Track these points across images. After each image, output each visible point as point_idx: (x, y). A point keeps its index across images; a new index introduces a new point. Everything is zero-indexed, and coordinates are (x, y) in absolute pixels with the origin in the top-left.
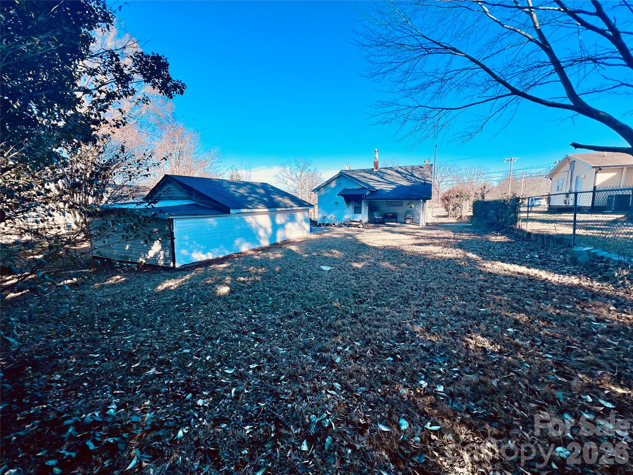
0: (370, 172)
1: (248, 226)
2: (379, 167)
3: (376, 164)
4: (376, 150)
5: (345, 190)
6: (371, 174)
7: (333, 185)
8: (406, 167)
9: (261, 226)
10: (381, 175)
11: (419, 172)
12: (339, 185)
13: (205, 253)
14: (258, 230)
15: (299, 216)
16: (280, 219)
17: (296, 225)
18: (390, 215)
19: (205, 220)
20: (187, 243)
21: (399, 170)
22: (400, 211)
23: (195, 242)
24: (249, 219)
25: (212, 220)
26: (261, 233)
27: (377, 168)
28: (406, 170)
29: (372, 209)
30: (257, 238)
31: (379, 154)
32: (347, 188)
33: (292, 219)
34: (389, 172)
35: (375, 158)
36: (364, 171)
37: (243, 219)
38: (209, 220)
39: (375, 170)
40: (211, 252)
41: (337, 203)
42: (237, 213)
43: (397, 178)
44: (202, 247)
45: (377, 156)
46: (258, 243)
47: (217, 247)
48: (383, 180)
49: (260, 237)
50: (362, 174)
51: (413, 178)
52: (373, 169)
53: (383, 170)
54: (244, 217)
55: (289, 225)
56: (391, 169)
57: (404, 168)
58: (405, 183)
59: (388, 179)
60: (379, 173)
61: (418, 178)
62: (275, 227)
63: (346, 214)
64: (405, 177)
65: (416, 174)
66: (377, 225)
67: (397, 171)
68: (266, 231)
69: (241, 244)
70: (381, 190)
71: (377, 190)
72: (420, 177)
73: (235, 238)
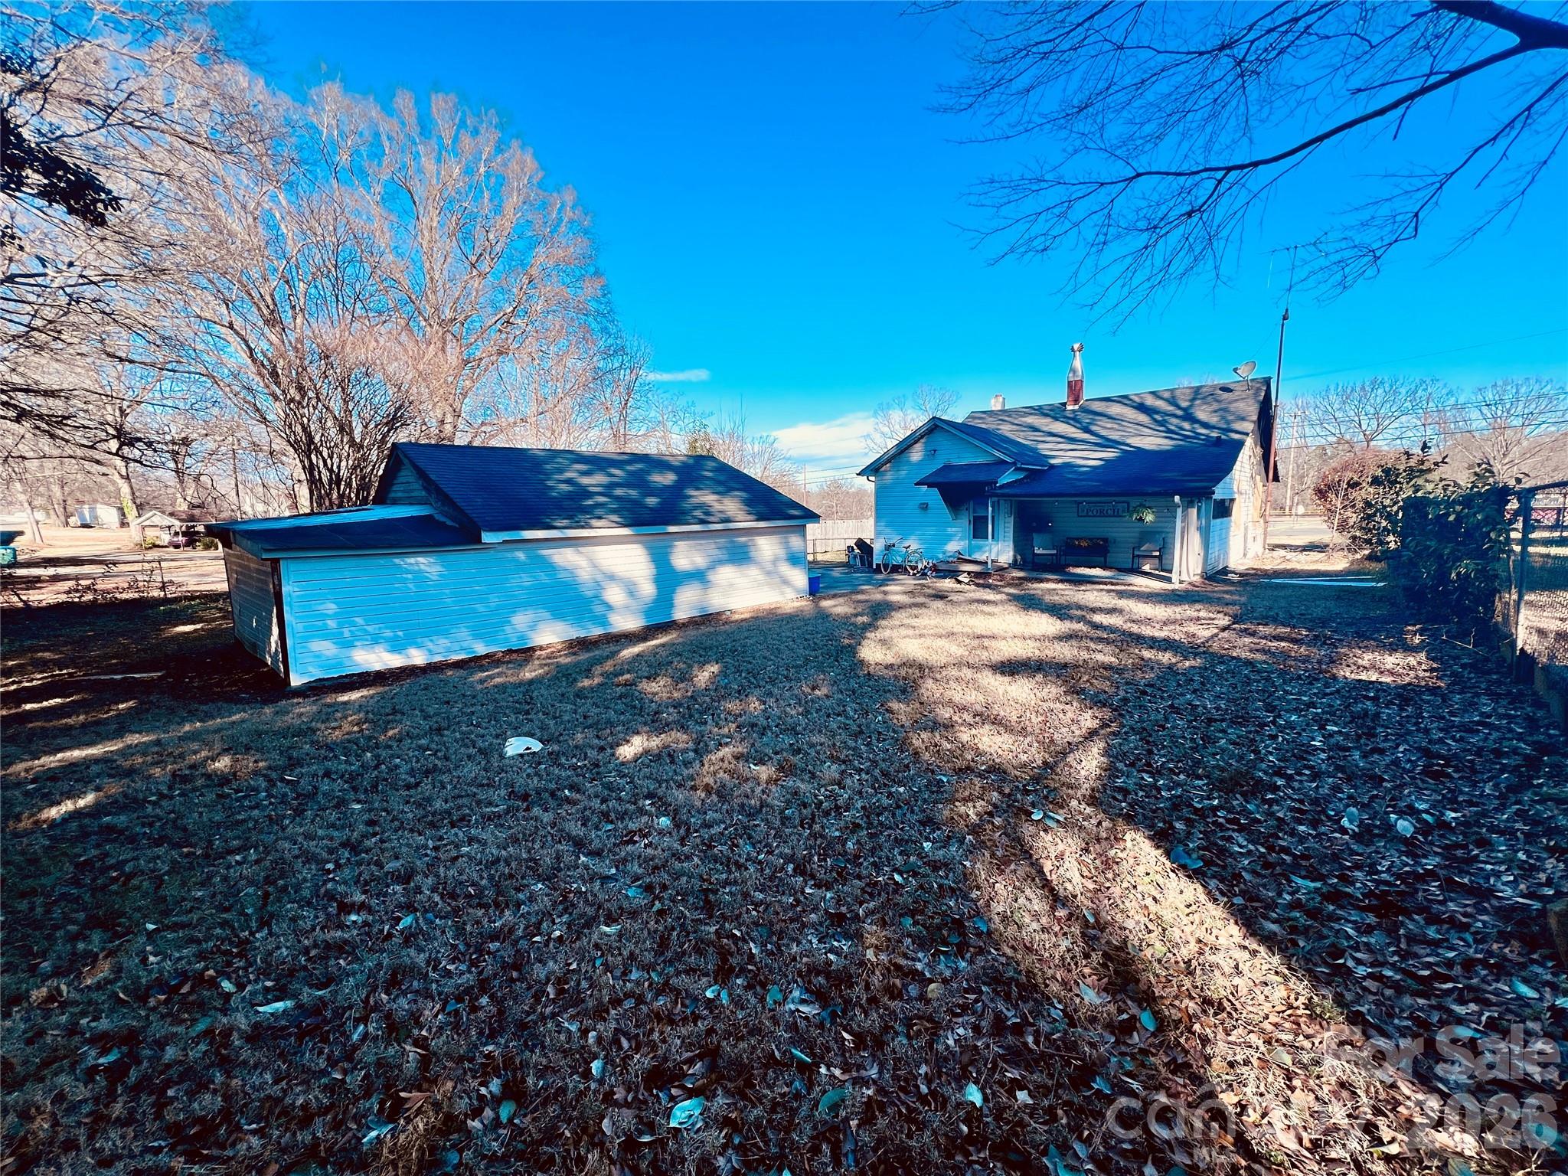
0: (1056, 412)
1: (562, 575)
2: (1086, 395)
3: (1075, 390)
4: (1076, 346)
5: (947, 468)
6: (1056, 419)
7: (916, 454)
8: (1172, 391)
9: (612, 578)
10: (1086, 419)
11: (1216, 406)
12: (932, 453)
13: (396, 648)
14: (599, 587)
15: (767, 547)
16: (685, 556)
17: (753, 572)
18: (1084, 544)
19: (397, 561)
20: (332, 624)
21: (1150, 401)
22: (1120, 530)
23: (360, 621)
24: (565, 557)
25: (421, 560)
26: (614, 595)
27: (1076, 401)
28: (1173, 401)
29: (1028, 525)
30: (598, 609)
31: (1083, 358)
32: (955, 462)
33: (740, 556)
34: (1115, 409)
35: (1073, 371)
36: (1040, 411)
37: (543, 557)
38: (412, 560)
39: (1069, 408)
40: (419, 647)
41: (924, 507)
42: (505, 542)
43: (1132, 428)
44: (388, 634)
45: (1078, 363)
46: (603, 621)
47: (445, 634)
48: (1086, 436)
49: (609, 607)
50: (1030, 420)
51: (1186, 425)
52: (1064, 404)
53: (1097, 406)
54: (545, 552)
55: (726, 574)
56: (1124, 400)
57: (1167, 395)
58: (1152, 441)
59: (1104, 433)
60: (1081, 415)
61: (1205, 425)
62: (668, 579)
63: (949, 538)
64: (1161, 423)
65: (1202, 415)
66: (1034, 575)
67: (1142, 408)
68: (631, 591)
69: (533, 626)
70: (1067, 466)
71: (1052, 467)
72: (1214, 420)
73: (513, 609)
